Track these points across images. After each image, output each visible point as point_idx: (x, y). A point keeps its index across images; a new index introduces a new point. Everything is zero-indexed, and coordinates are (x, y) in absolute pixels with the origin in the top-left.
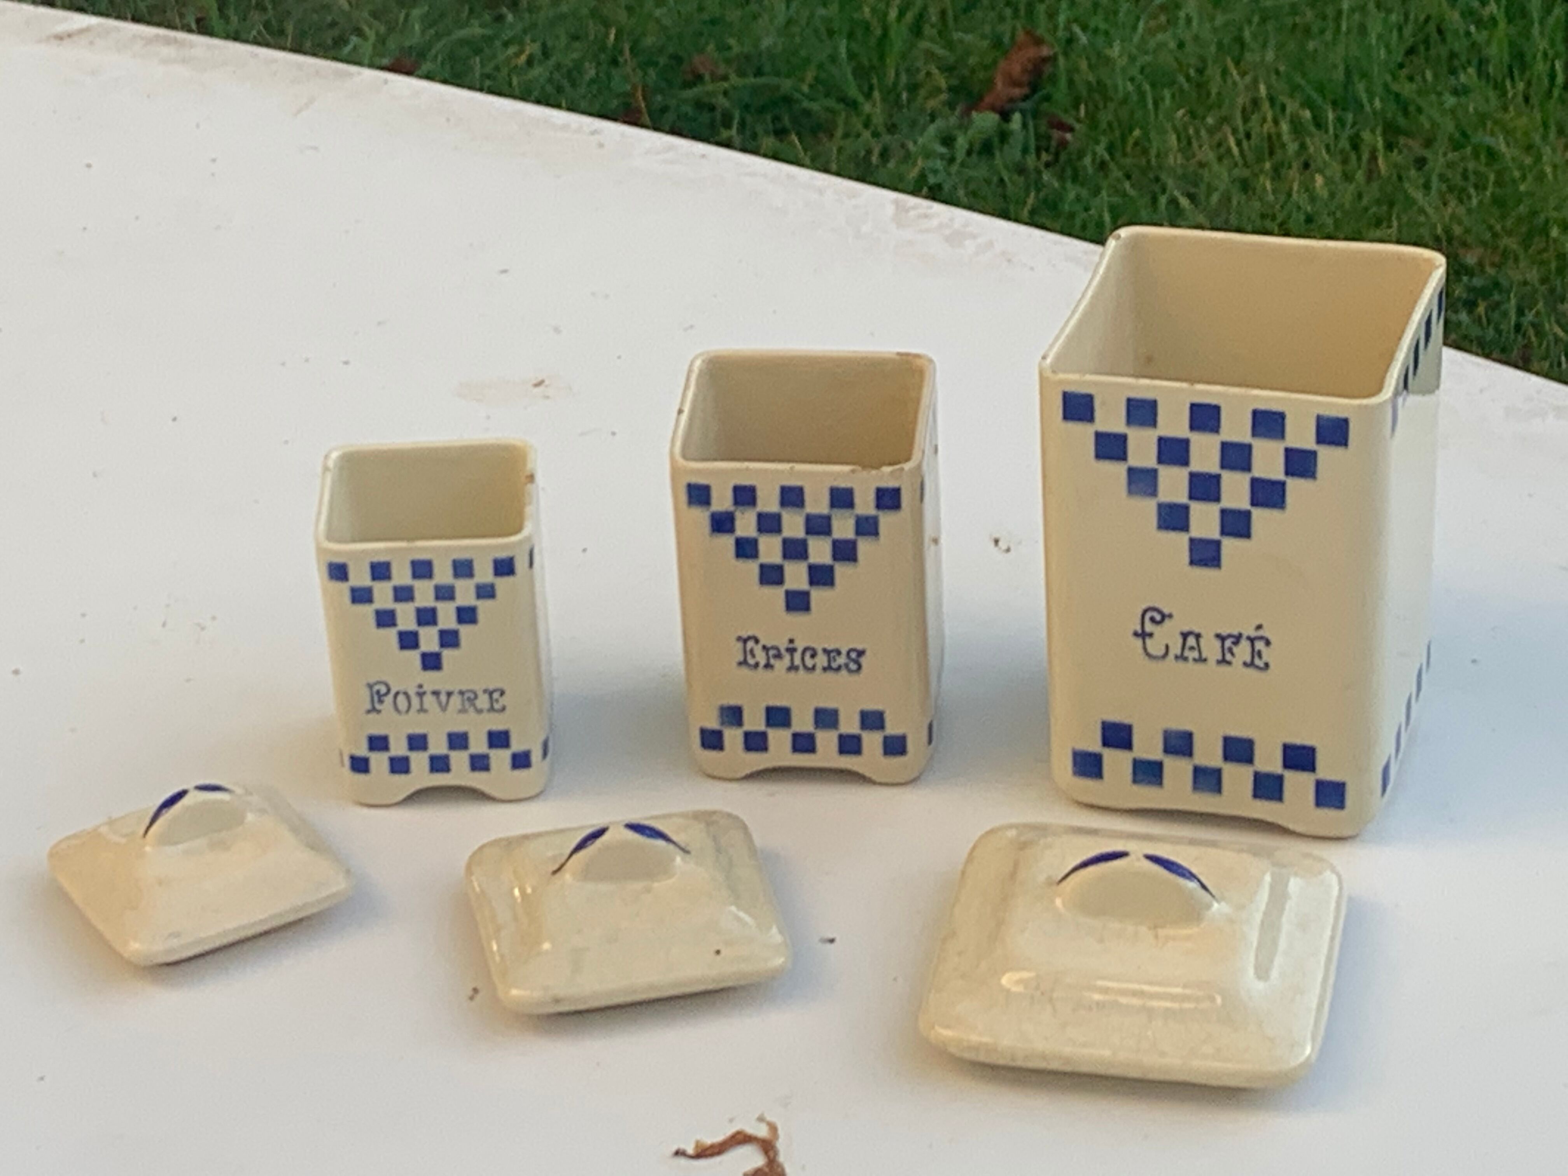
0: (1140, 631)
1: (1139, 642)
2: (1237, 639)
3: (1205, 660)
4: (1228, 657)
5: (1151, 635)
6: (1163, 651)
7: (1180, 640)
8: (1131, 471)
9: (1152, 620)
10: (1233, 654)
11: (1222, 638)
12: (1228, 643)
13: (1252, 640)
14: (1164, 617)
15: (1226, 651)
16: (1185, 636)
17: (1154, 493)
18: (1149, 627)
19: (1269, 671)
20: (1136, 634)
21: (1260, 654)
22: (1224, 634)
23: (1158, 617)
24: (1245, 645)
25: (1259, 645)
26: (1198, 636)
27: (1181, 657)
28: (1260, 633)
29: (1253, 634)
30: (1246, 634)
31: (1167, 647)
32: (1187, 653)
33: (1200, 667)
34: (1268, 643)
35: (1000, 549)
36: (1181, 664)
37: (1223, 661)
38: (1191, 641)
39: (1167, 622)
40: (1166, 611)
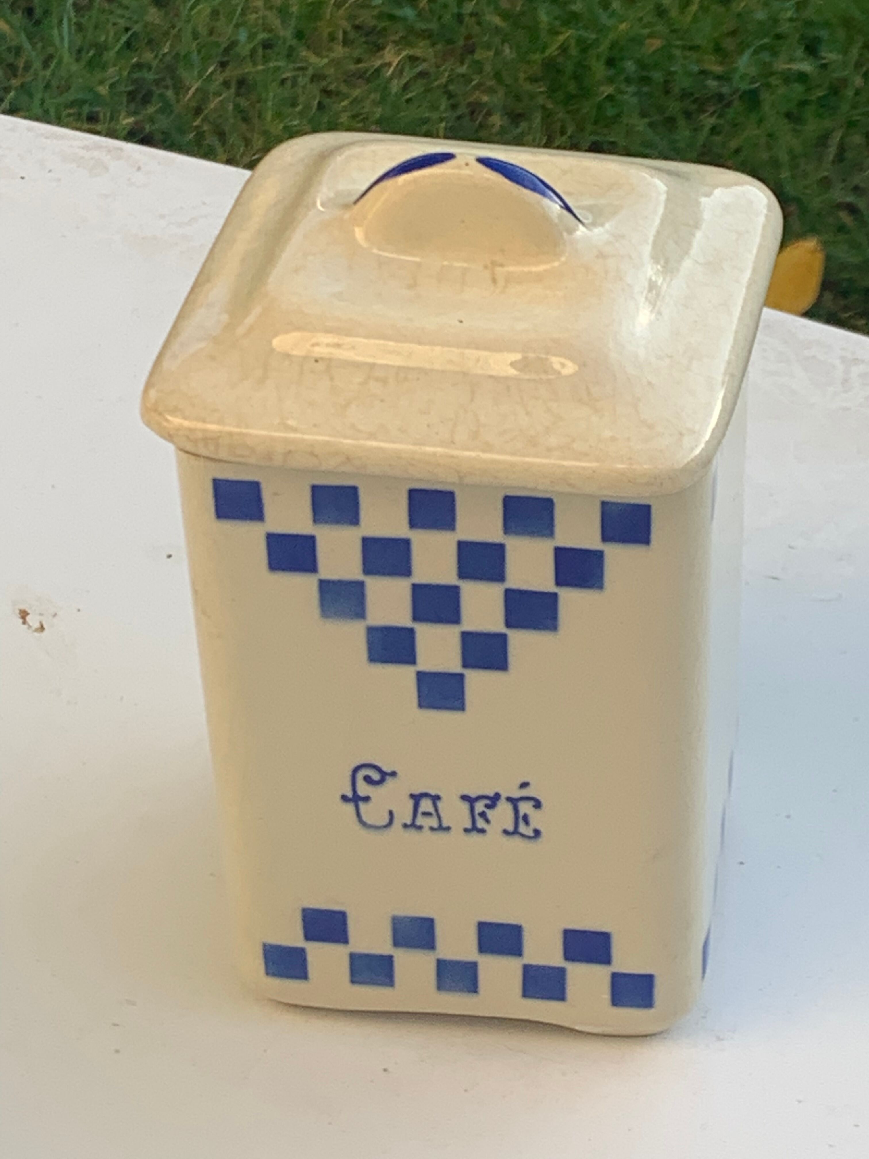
0: (350, 794)
1: (350, 808)
2: (493, 800)
3: (448, 829)
4: (481, 823)
5: (367, 799)
6: (386, 820)
7: (410, 803)
8: (324, 585)
9: (368, 779)
10: (487, 821)
11: (469, 800)
12: (480, 807)
13: (514, 802)
14: (384, 776)
15: (477, 818)
16: (416, 798)
17: (360, 613)
18: (363, 789)
19: (540, 840)
20: (344, 798)
21: (526, 819)
22: (473, 794)
23: (376, 776)
24: (504, 810)
25: (525, 808)
26: (436, 799)
27: (413, 826)
28: (524, 793)
29: (517, 794)
30: (504, 795)
31: (391, 813)
32: (420, 820)
33: (441, 836)
34: (538, 805)
35: (30, 627)
36: (412, 833)
37: (474, 829)
38: (426, 805)
39: (390, 782)
40: (386, 769)
